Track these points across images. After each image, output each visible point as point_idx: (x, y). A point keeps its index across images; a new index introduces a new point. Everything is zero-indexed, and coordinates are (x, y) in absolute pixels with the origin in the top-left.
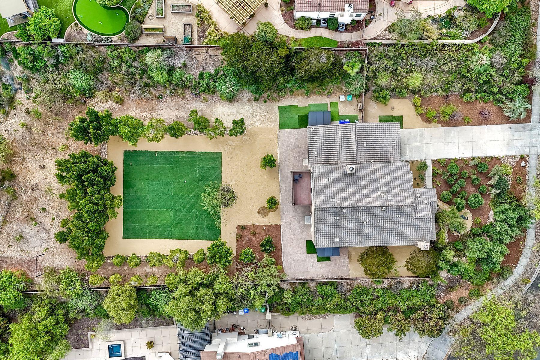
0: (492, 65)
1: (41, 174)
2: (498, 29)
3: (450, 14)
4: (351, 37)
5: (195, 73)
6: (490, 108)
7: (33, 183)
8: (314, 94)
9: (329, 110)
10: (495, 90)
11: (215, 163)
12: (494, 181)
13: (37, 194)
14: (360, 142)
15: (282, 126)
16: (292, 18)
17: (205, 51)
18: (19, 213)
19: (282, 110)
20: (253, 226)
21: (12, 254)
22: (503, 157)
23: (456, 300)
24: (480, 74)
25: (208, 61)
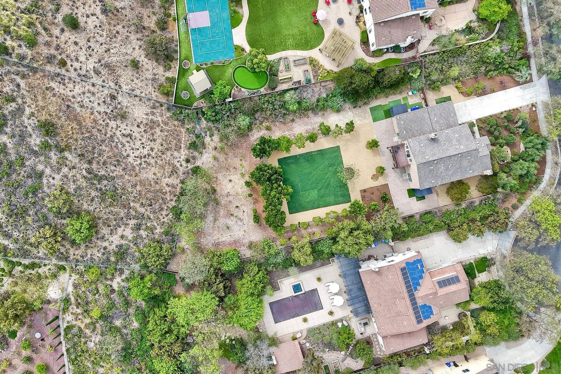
0: (502, 51)
1: (230, 185)
2: (500, 29)
3: (468, 26)
4: (410, 54)
5: (314, 100)
6: (506, 79)
7: (226, 192)
8: (391, 95)
9: (403, 103)
10: (507, 66)
11: (337, 153)
12: (520, 123)
13: (231, 198)
14: (432, 118)
15: (374, 120)
16: (369, 51)
17: (319, 84)
18: (222, 212)
19: (372, 109)
20: (371, 188)
21: (223, 239)
22: (521, 107)
23: (510, 207)
24: (495, 58)
25: (321, 90)
